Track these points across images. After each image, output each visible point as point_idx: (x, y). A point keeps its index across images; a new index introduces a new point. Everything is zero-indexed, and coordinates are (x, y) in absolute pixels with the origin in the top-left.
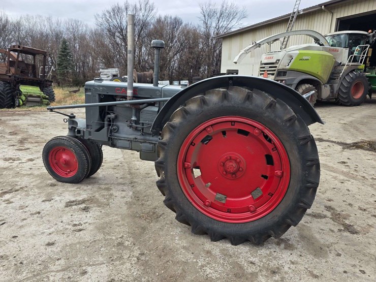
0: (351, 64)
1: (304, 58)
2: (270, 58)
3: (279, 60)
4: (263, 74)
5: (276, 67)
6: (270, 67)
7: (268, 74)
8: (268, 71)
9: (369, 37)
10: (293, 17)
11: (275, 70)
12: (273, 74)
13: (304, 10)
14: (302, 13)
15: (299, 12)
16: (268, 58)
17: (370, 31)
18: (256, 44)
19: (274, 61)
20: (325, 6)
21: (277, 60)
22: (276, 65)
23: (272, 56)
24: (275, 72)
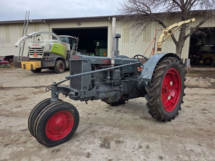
0: (73, 51)
1: (56, 47)
2: (37, 45)
3: (44, 47)
4: (33, 54)
5: (43, 51)
6: (38, 51)
7: (38, 54)
8: (37, 52)
9: (76, 40)
10: (26, 23)
11: (42, 53)
12: (41, 55)
13: (32, 20)
14: (31, 21)
15: (29, 21)
16: (35, 45)
17: (75, 37)
18: (29, 36)
19: (41, 47)
20: (45, 21)
21: (43, 47)
22: (43, 50)
23: (38, 44)
24: (43, 54)
